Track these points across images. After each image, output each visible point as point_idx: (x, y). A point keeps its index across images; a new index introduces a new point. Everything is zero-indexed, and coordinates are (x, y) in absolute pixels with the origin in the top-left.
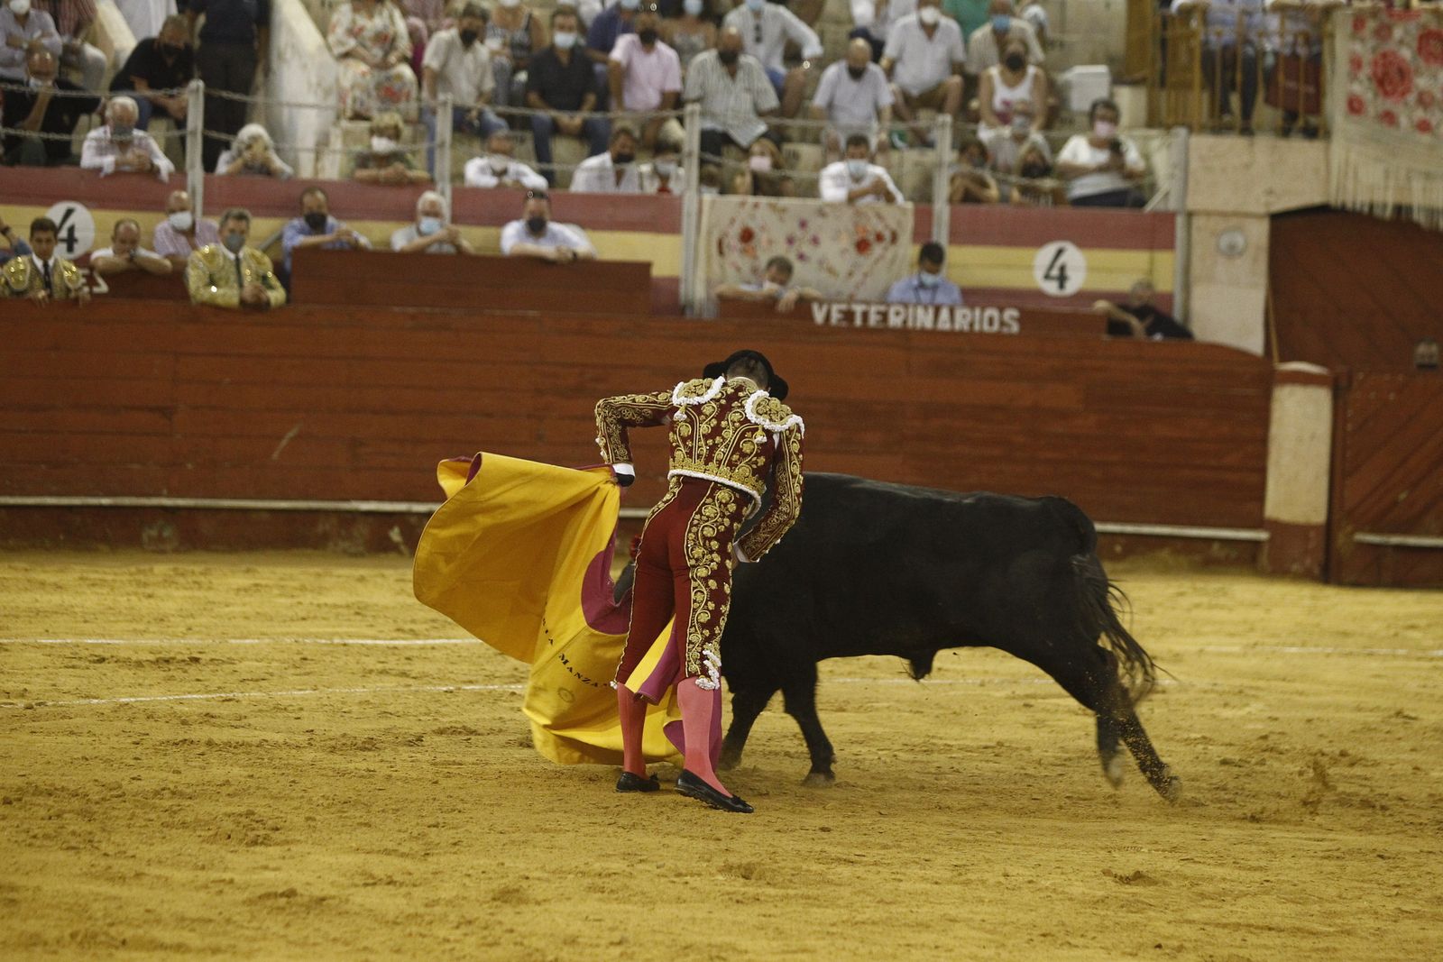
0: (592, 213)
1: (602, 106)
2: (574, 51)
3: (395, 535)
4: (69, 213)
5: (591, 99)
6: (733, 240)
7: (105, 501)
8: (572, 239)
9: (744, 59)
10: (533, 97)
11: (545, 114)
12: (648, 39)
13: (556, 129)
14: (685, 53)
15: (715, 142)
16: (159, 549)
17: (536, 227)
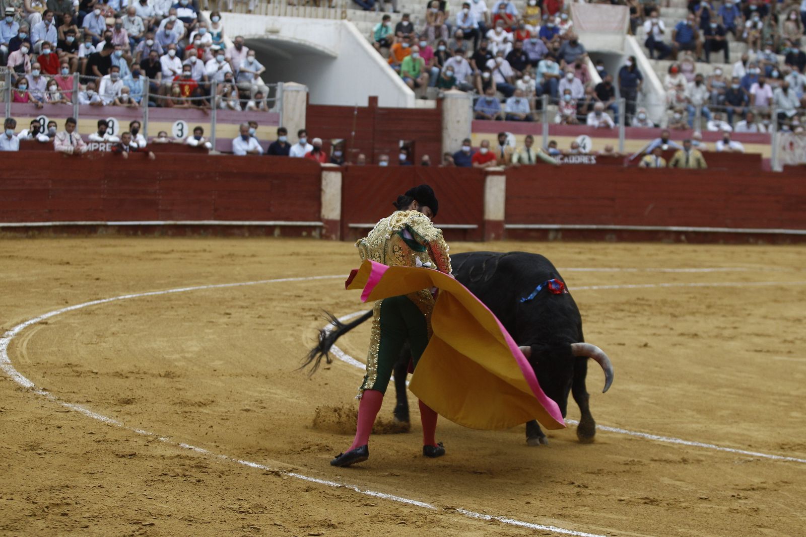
0: (743, 138)
1: (747, 105)
2: (739, 90)
3: (683, 237)
4: (584, 139)
5: (744, 103)
6: (787, 145)
7: (594, 227)
8: (737, 146)
9: (790, 91)
10: (727, 103)
11: (730, 108)
12: (761, 85)
13: (734, 112)
14: (773, 89)
15: (782, 116)
16: (610, 241)
17: (726, 142)
